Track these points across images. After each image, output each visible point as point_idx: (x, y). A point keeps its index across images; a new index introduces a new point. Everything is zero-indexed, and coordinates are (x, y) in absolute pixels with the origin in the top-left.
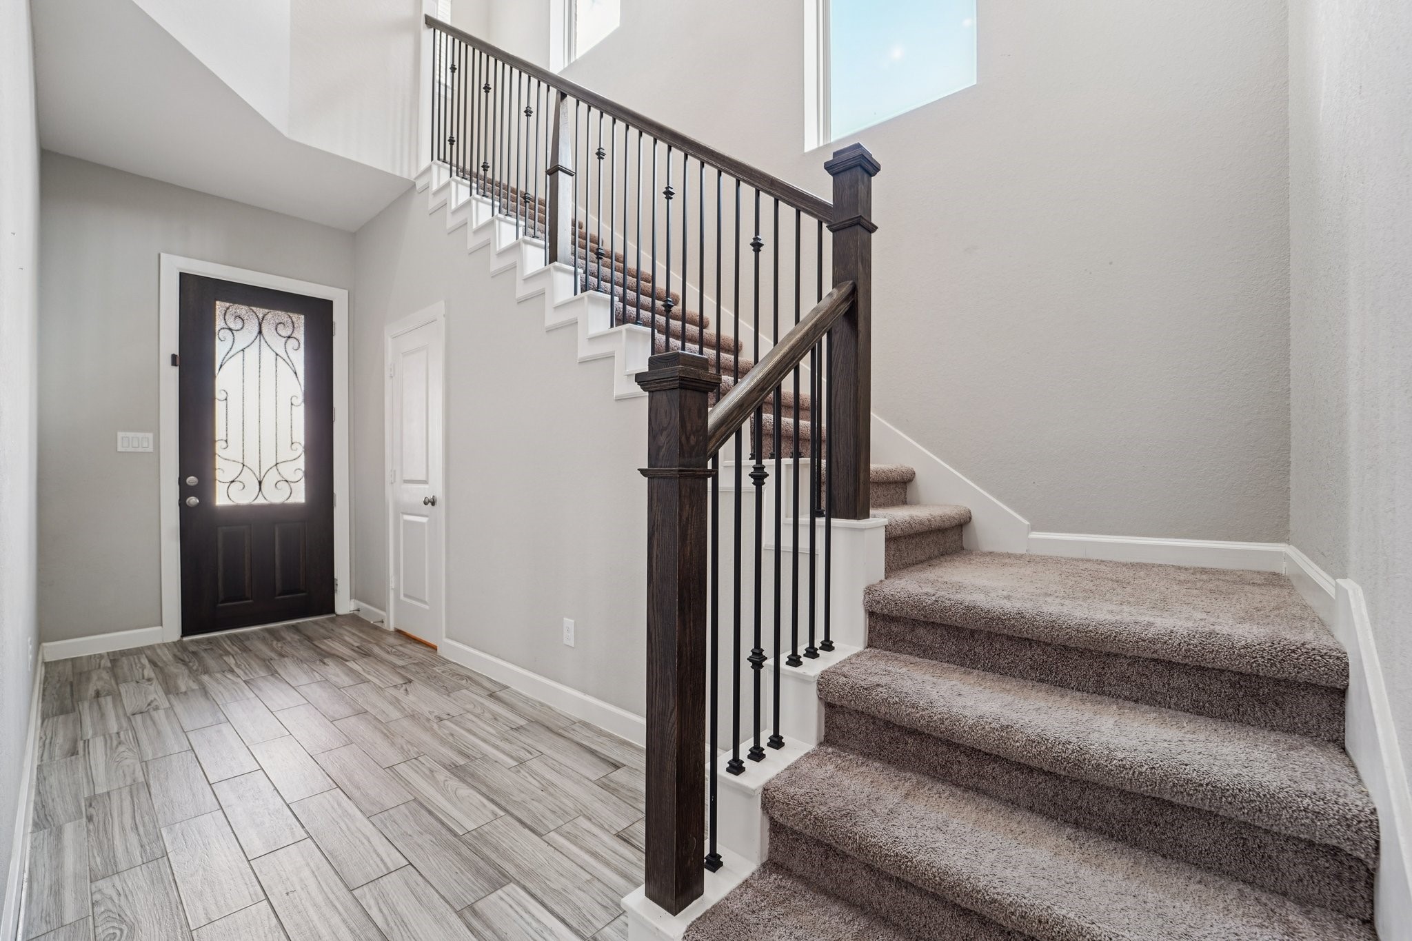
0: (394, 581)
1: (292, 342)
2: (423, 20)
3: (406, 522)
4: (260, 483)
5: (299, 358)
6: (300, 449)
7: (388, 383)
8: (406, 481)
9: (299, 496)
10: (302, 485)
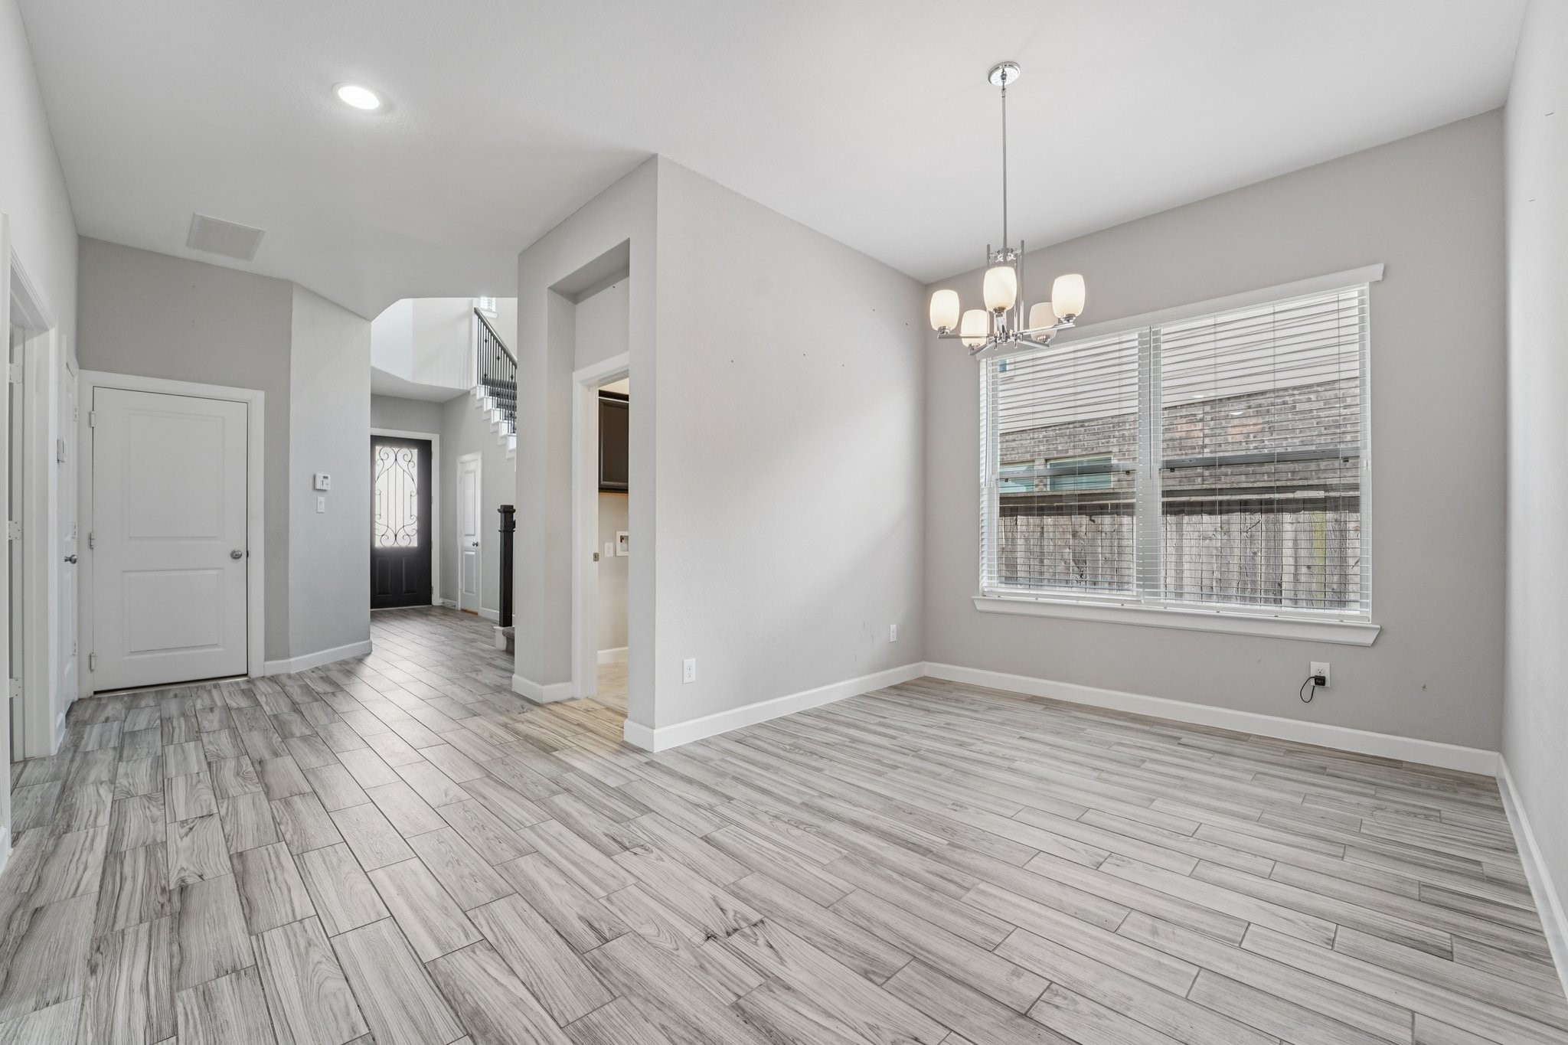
0: (461, 585)
1: (411, 464)
2: (473, 310)
3: (466, 555)
4: (396, 536)
5: (415, 471)
6: (415, 519)
7: (458, 485)
8: (466, 535)
9: (415, 544)
10: (416, 537)
